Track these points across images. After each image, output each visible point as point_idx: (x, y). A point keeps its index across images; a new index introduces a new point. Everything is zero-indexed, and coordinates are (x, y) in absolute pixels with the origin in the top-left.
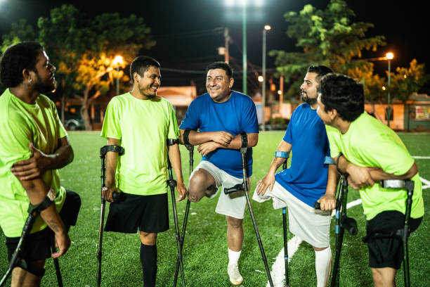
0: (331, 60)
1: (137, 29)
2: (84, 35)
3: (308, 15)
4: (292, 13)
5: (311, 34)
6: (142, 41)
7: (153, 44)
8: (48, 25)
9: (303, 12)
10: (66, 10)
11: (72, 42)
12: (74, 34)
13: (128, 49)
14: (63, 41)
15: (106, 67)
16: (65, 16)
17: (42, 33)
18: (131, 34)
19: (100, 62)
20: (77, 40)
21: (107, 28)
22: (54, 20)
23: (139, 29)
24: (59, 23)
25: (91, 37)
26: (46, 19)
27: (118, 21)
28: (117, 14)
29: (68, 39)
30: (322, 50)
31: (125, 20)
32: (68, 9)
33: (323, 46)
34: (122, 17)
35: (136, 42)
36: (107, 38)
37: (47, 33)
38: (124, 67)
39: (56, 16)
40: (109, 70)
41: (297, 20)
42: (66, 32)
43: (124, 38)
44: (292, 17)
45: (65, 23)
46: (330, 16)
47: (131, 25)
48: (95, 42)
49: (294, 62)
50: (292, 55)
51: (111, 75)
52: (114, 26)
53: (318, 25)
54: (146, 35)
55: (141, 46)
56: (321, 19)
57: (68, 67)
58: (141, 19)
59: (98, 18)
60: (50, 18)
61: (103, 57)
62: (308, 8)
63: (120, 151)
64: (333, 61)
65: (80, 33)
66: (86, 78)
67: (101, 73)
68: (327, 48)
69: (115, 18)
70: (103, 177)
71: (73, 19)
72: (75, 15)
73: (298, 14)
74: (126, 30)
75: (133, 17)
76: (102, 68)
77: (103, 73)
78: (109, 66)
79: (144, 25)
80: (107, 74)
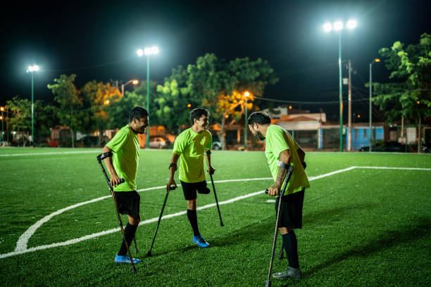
1: (261, 69)
2: (221, 77)
3: (398, 50)
4: (383, 50)
5: (400, 67)
6: (267, 79)
7: (277, 80)
8: (195, 70)
9: (393, 48)
10: (208, 58)
11: (212, 83)
12: (213, 77)
13: (256, 85)
14: (205, 82)
15: (238, 100)
16: (207, 63)
17: (191, 77)
18: (258, 74)
19: (233, 97)
20: (215, 81)
21: (239, 70)
22: (199, 67)
23: (264, 70)
24: (203, 69)
25: (226, 78)
26: (194, 66)
27: (247, 65)
28: (247, 59)
29: (209, 80)
30: (411, 82)
31: (253, 64)
32: (210, 57)
33: (412, 77)
34: (251, 60)
35: (262, 80)
36: (239, 78)
37: (194, 76)
38: (253, 100)
39: (201, 63)
40: (241, 102)
41: (389, 55)
42: (207, 75)
43: (253, 78)
44: (386, 51)
45: (207, 68)
47: (257, 67)
48: (229, 82)
49: (385, 93)
50: (387, 86)
51: (242, 107)
52: (245, 68)
53: (404, 59)
54: (270, 75)
55: (266, 83)
56: (406, 54)
57: (209, 102)
58: (266, 62)
59: (232, 62)
60: (196, 65)
61: (235, 93)
62: (397, 45)
65: (217, 76)
66: (223, 109)
67: (234, 106)
68: (415, 78)
69: (244, 62)
71: (213, 65)
72: (214, 62)
73: (391, 49)
74: (254, 72)
75: (260, 60)
76: (235, 101)
77: (236, 105)
78: (240, 99)
79: (269, 66)
80: (240, 106)
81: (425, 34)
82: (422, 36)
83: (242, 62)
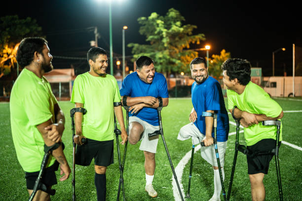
0: (170, 50)
3: (153, 20)
4: (143, 18)
5: (156, 32)
9: (150, 18)
15: (8, 55)
18: (28, 31)
19: (5, 51)
21: (9, 26)
23: (34, 28)
27: (17, 21)
28: (16, 16)
30: (164, 44)
31: (23, 21)
33: (165, 41)
36: (10, 34)
40: (11, 57)
41: (146, 23)
43: (23, 34)
44: (143, 21)
46: (169, 20)
47: (28, 25)
49: (145, 51)
50: (144, 47)
51: (12, 61)
52: (15, 24)
53: (161, 26)
54: (39, 32)
56: (163, 22)
58: (35, 21)
61: (6, 47)
62: (154, 15)
63: (84, 112)
64: (171, 51)
67: (4, 60)
68: (167, 42)
70: (73, 129)
73: (147, 19)
74: (24, 28)
75: (29, 19)
76: (5, 56)
77: (6, 59)
78: (11, 54)
79: (37, 25)
80: (9, 60)
81: (172, 9)
82: (170, 10)
83: (13, 19)
